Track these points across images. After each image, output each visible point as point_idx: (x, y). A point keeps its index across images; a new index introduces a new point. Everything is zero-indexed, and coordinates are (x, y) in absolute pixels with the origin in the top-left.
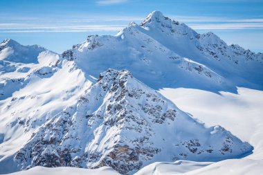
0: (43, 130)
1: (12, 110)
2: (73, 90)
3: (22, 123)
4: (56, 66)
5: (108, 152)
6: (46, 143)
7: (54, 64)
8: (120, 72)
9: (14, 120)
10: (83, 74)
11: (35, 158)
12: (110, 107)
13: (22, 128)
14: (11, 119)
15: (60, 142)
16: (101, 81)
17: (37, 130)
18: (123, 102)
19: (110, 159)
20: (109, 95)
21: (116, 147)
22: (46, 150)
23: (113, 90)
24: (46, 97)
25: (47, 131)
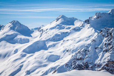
0: (77, 54)
1: (63, 45)
2: (89, 37)
3: (67, 51)
4: (82, 26)
5: (105, 64)
6: (78, 59)
7: (81, 25)
8: (110, 29)
9: (64, 50)
10: (94, 30)
11: (73, 66)
12: (105, 44)
13: (67, 53)
14: (63, 49)
15: (84, 59)
16: (102, 33)
17: (74, 54)
18: (112, 42)
19: (106, 67)
20: (105, 39)
21: (108, 61)
22: (78, 63)
23: (107, 37)
24: (78, 40)
25: (78, 55)
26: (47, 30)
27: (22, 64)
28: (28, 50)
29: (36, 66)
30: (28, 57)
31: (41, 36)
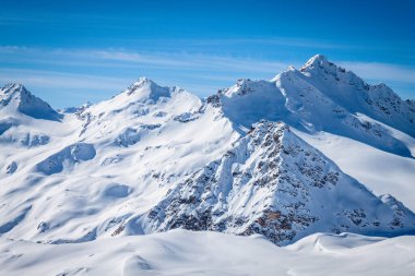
0: (180, 186)
1: (145, 161)
2: (217, 143)
3: (156, 176)
4: (200, 112)
5: (256, 217)
6: (184, 201)
7: (196, 109)
8: (275, 124)
9: (147, 173)
10: (230, 124)
11: (170, 218)
12: (261, 164)
13: (156, 182)
14: (144, 171)
15: (200, 201)
16: (252, 134)
17: (173, 186)
18: (277, 160)
19: (258, 225)
20: (260, 150)
21: (265, 211)
22: (183, 208)
23: (266, 145)
24: (185, 148)
25: (185, 188)
26: (101, 115)
27: (28, 205)
28: (47, 167)
29: (67, 213)
30: (46, 187)
31: (83, 132)
